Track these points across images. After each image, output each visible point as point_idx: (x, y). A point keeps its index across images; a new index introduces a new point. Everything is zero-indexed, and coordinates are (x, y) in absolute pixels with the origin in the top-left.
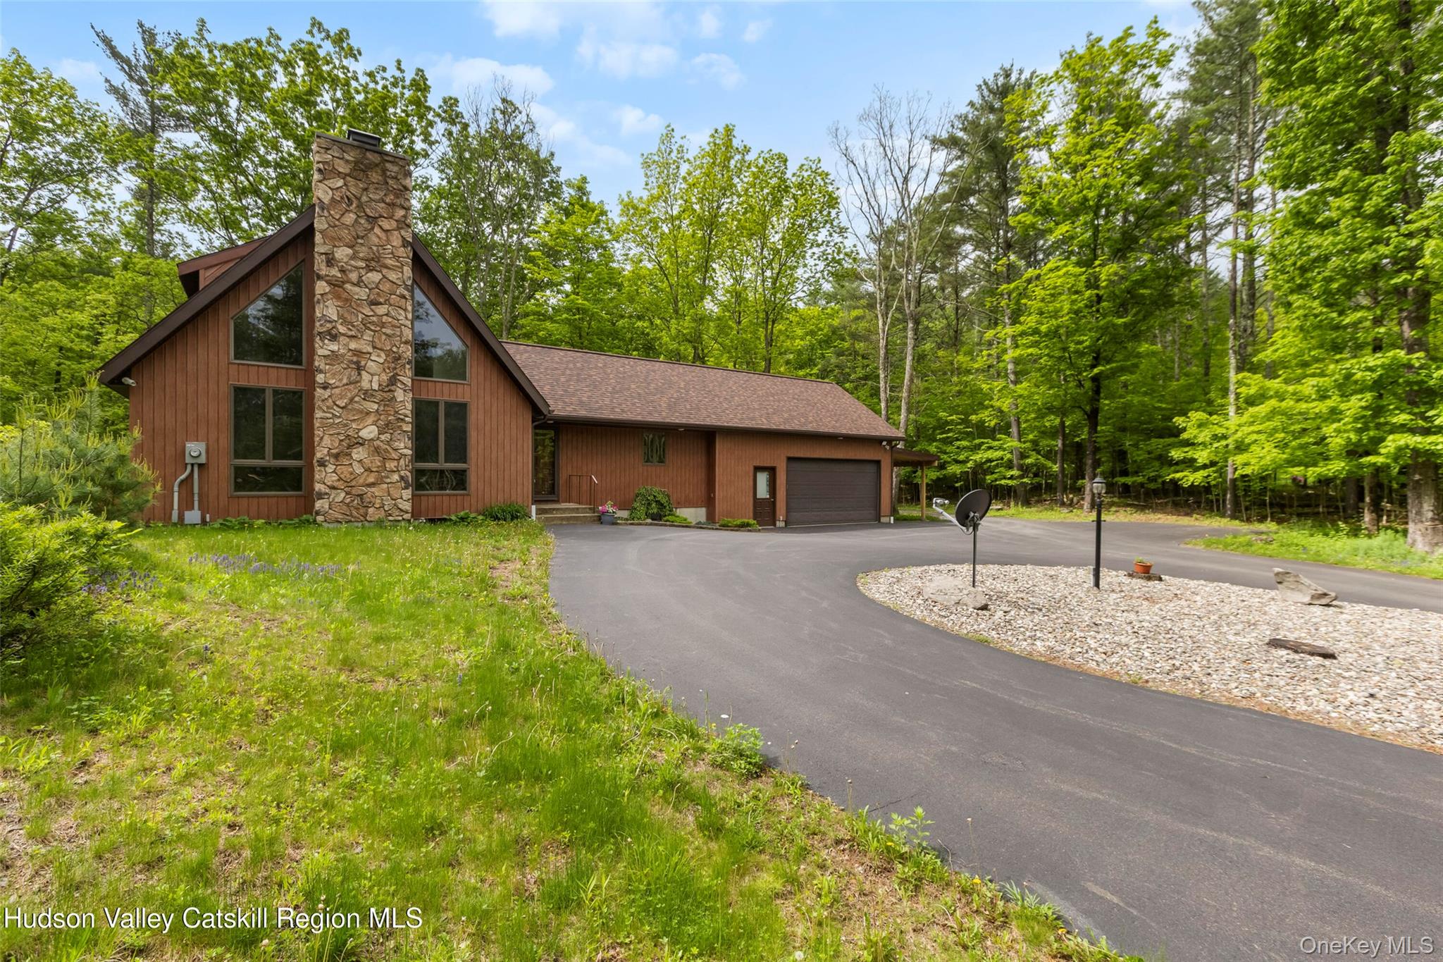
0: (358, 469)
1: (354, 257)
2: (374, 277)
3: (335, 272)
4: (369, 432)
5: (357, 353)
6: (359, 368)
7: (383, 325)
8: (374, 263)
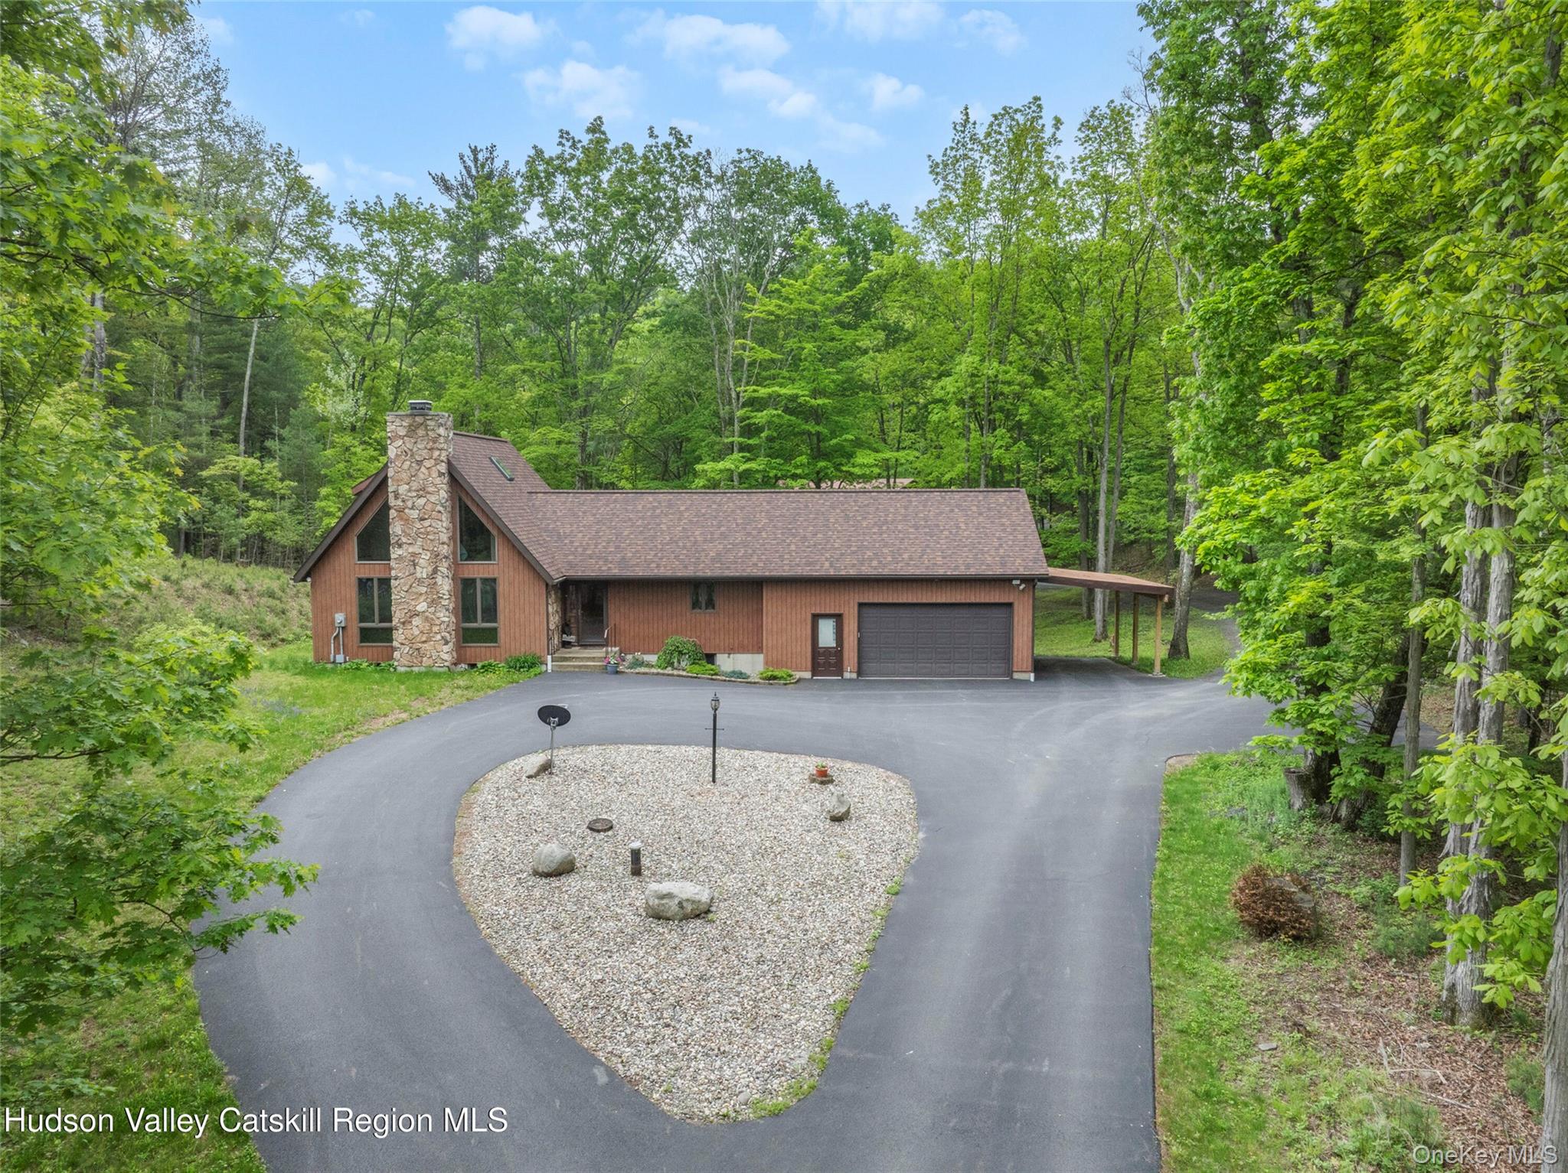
0: (416, 632)
1: (410, 491)
2: (422, 501)
3: (399, 503)
4: (422, 607)
5: (414, 555)
6: (415, 565)
7: (428, 533)
8: (422, 491)
